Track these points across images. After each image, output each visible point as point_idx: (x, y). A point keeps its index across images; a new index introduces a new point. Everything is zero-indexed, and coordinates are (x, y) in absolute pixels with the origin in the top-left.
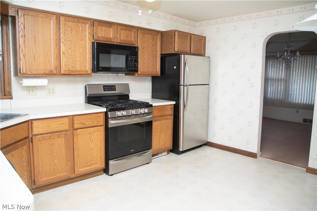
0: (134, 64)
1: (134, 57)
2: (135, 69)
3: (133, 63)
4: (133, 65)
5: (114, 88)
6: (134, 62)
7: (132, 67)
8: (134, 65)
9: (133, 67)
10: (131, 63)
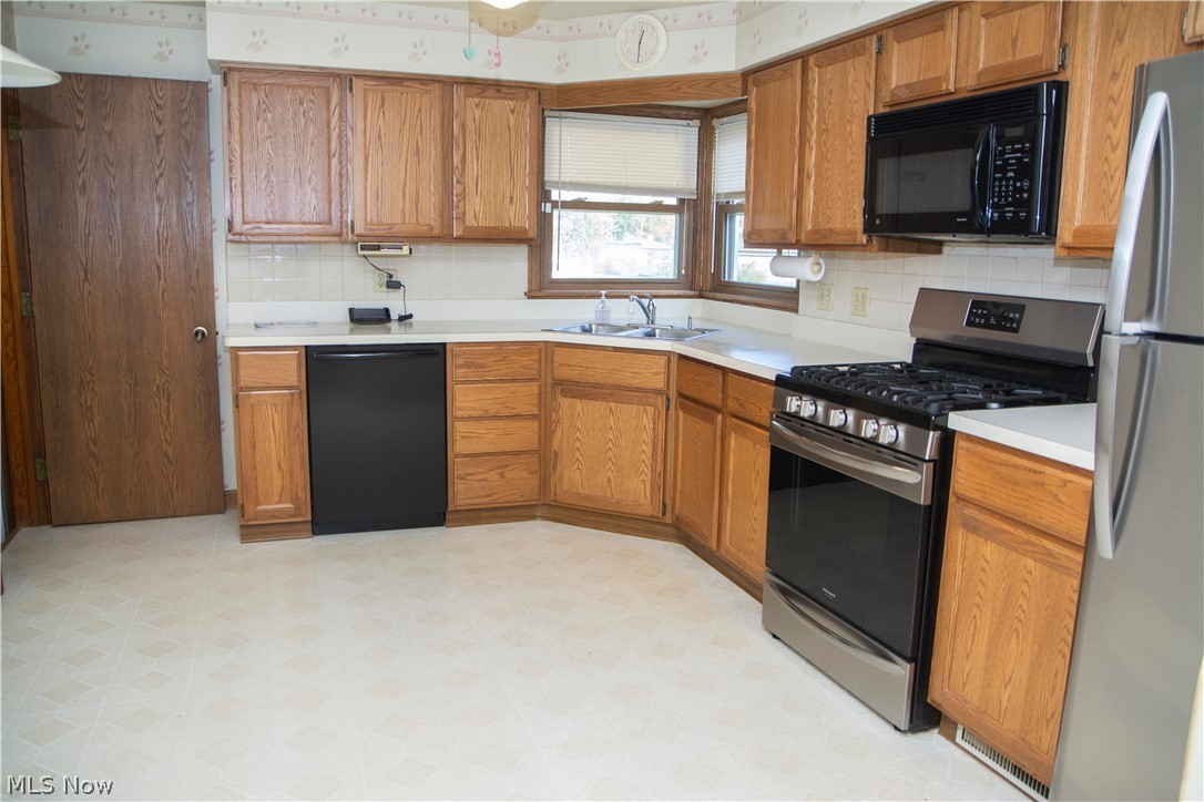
0: (1016, 190)
1: (1014, 151)
2: (1016, 214)
3: (1007, 186)
4: (1006, 198)
5: (1012, 320)
6: (1015, 179)
7: (1004, 206)
8: (1013, 197)
9: (1009, 205)
10: (1000, 187)
